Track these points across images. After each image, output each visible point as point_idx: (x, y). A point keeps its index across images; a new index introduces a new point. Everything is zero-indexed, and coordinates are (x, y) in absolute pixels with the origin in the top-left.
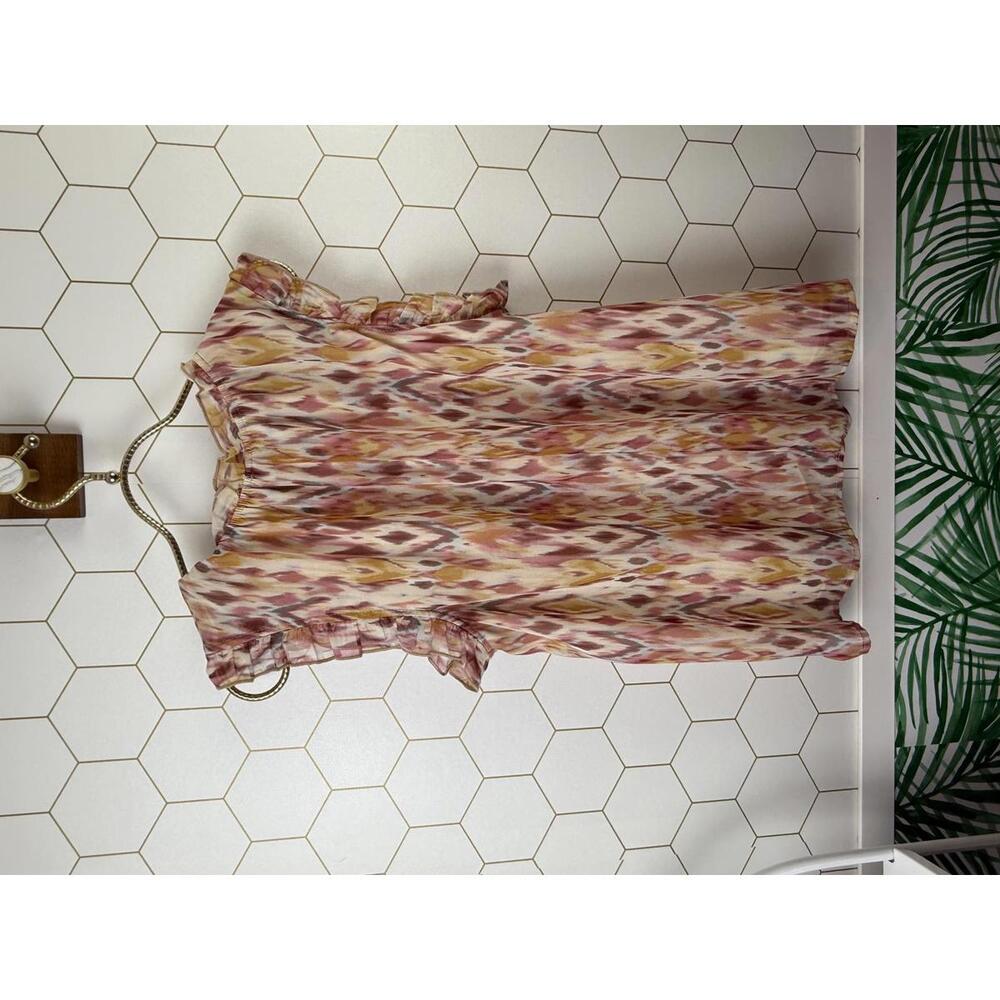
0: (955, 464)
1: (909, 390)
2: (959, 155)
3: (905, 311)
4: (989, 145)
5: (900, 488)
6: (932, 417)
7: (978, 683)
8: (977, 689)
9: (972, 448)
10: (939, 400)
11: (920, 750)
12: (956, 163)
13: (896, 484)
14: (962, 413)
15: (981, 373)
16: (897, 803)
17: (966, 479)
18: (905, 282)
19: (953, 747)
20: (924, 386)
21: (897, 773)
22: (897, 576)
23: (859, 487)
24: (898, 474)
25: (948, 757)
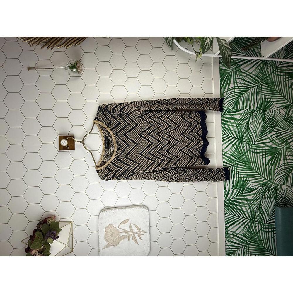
0: (234, 136)
1: (224, 122)
2: (232, 78)
4: (238, 76)
5: (223, 141)
6: (229, 127)
7: (240, 178)
8: (240, 179)
9: (237, 133)
10: (230, 124)
11: (229, 190)
12: (232, 80)
14: (235, 126)
15: (238, 118)
16: (225, 201)
17: (236, 139)
19: (235, 190)
20: (227, 122)
21: (225, 195)
22: (223, 157)
23: (215, 141)
24: (222, 138)
25: (235, 192)
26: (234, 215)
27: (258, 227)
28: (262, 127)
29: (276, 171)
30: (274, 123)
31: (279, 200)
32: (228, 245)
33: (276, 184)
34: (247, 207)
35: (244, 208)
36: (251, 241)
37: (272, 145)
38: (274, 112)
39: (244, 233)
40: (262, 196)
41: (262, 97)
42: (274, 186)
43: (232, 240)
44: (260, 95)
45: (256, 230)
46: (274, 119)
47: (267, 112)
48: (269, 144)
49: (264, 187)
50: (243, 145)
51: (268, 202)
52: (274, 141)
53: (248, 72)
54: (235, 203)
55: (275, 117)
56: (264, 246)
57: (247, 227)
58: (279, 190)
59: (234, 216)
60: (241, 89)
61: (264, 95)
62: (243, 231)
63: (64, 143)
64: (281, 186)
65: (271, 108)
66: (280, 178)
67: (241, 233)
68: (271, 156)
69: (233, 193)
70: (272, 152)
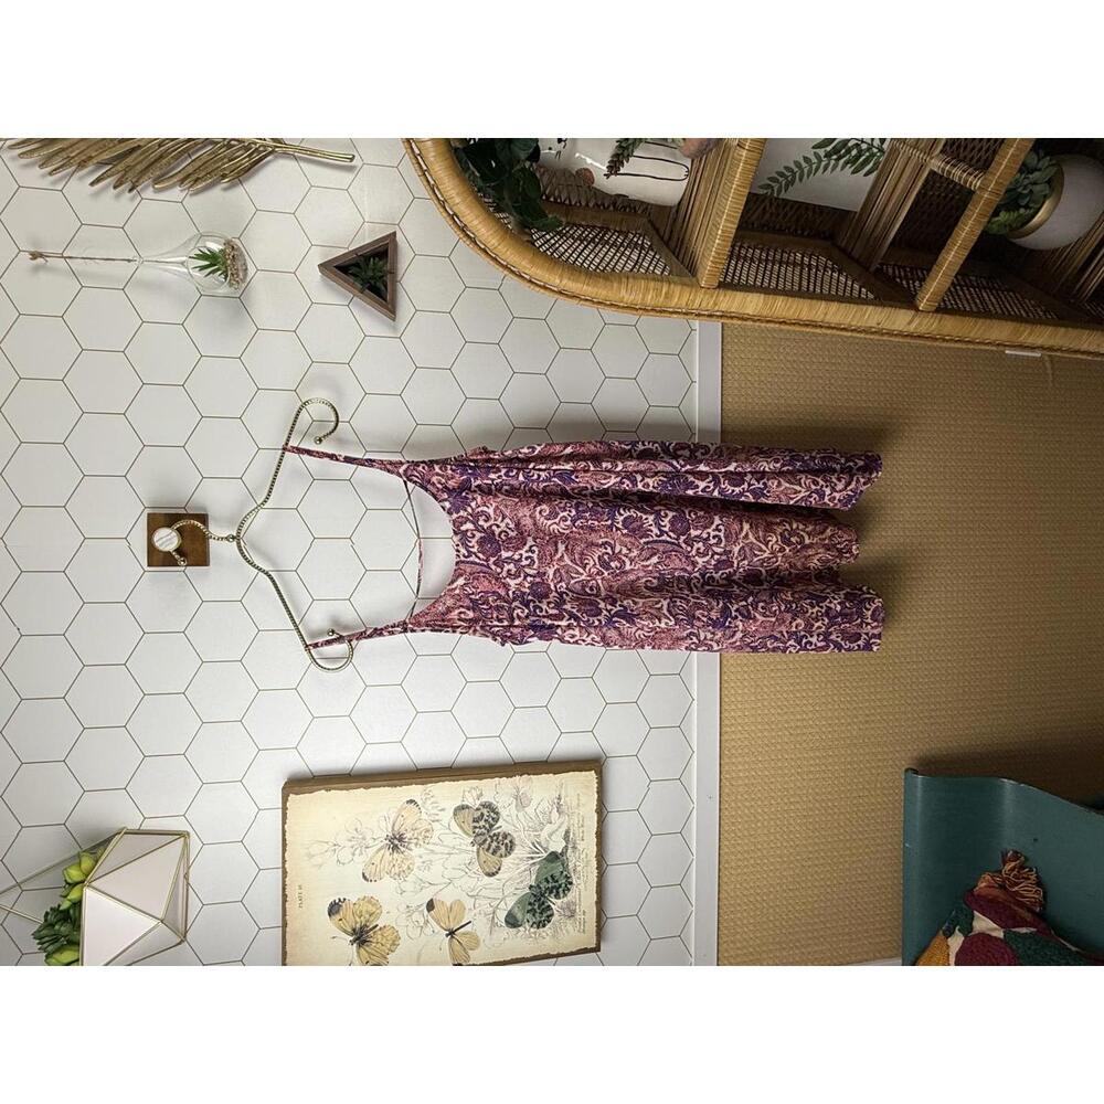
63: (168, 540)
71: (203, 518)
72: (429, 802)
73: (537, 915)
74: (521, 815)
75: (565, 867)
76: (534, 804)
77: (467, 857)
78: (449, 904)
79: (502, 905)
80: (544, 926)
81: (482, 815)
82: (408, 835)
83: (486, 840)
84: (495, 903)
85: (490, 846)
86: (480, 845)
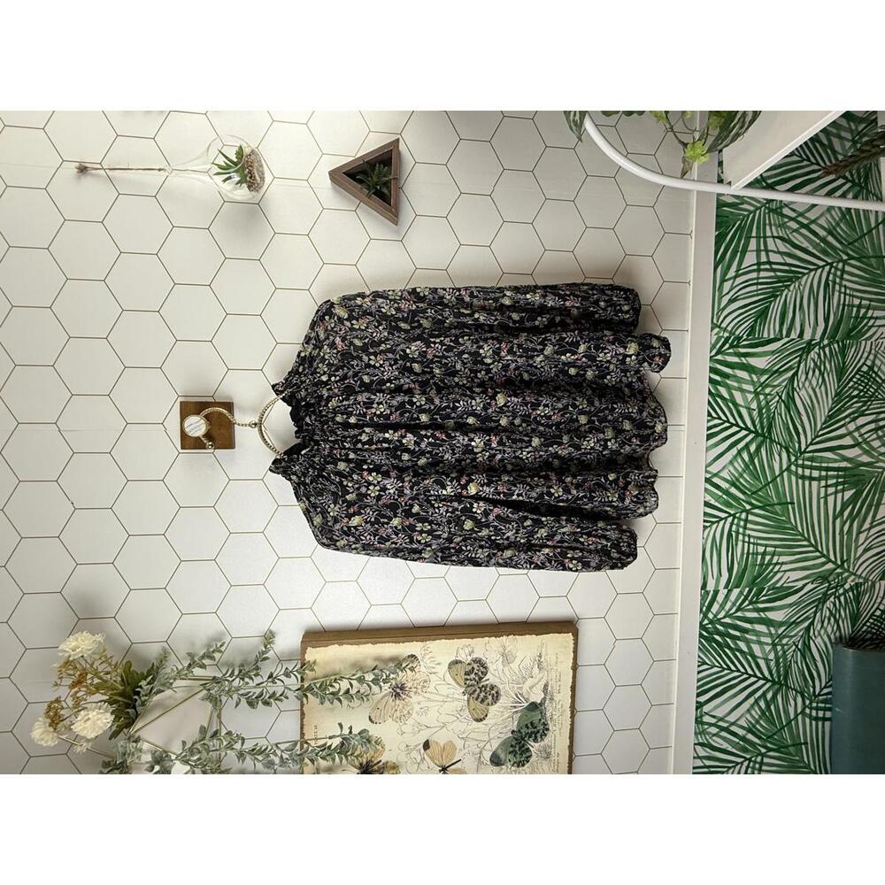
0: (744, 423)
1: (718, 378)
2: (754, 234)
3: (717, 330)
4: (773, 228)
5: (709, 437)
6: (731, 395)
7: (753, 554)
8: (753, 557)
9: (755, 413)
10: (736, 384)
11: (716, 592)
12: (752, 239)
13: (707, 435)
14: (750, 392)
16: (701, 623)
17: (751, 432)
18: (717, 311)
19: (736, 592)
20: (727, 376)
21: (702, 605)
22: (706, 490)
23: (684, 436)
24: (709, 429)
25: (733, 596)
26: (725, 666)
27: (795, 704)
28: (833, 399)
29: (862, 537)
30: (871, 386)
31: (865, 625)
32: (699, 757)
33: (860, 577)
34: (767, 644)
35: (756, 649)
36: (769, 745)
37: (860, 455)
38: (873, 352)
39: (750, 722)
40: (815, 613)
41: (842, 302)
42: (852, 584)
43: (714, 741)
44: (837, 294)
45: (786, 712)
46: (874, 375)
47: (853, 350)
48: (849, 453)
49: (822, 584)
50: (770, 454)
51: (829, 629)
52: (868, 443)
53: (807, 218)
54: (730, 630)
55: (876, 369)
56: (806, 760)
57: (762, 704)
58: (867, 596)
59: (724, 669)
60: (778, 274)
61: (850, 295)
62: (748, 716)
64: (873, 584)
65: (867, 339)
66: (876, 558)
67: (742, 722)
68: (854, 490)
69: (728, 602)
70: (856, 478)
71: (229, 406)
72: (427, 657)
73: (518, 756)
74: (507, 668)
75: (543, 714)
76: (517, 661)
77: (459, 705)
78: (442, 745)
79: (488, 747)
80: (523, 765)
81: (473, 668)
82: (409, 685)
83: (475, 691)
84: (482, 745)
85: (479, 695)
86: (470, 695)
